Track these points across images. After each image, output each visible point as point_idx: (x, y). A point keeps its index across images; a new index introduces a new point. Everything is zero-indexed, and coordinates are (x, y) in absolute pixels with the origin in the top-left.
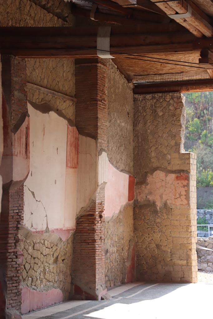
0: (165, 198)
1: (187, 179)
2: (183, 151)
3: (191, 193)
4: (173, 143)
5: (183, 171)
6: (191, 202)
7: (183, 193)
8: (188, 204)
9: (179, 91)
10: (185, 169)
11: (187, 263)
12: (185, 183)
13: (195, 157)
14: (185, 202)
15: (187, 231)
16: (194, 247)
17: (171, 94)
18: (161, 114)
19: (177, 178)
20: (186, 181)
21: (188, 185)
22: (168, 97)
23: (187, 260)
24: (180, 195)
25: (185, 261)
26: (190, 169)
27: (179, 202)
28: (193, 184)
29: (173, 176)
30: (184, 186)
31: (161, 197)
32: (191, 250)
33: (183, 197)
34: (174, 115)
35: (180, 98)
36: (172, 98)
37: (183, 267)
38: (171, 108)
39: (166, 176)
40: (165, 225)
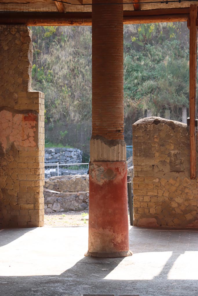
0: (12, 139)
1: (36, 119)
2: (31, 90)
3: (39, 134)
4: (20, 80)
5: (31, 111)
6: (39, 143)
7: (32, 134)
8: (37, 146)
9: (25, 24)
10: (33, 109)
11: (35, 206)
12: (34, 123)
13: (43, 97)
14: (34, 143)
15: (35, 174)
16: (42, 189)
17: (16, 27)
18: (6, 48)
19: (25, 119)
20: (35, 122)
21: (36, 126)
22: (14, 29)
23: (34, 204)
24: (28, 137)
25: (33, 205)
26: (38, 109)
27: (26, 144)
28: (42, 124)
29: (21, 116)
30: (32, 127)
31: (8, 138)
32: (38, 193)
33: (31, 139)
34: (20, 50)
35: (27, 31)
36: (18, 31)
37: (30, 211)
38: (17, 42)
39: (13, 116)
40: (11, 168)
